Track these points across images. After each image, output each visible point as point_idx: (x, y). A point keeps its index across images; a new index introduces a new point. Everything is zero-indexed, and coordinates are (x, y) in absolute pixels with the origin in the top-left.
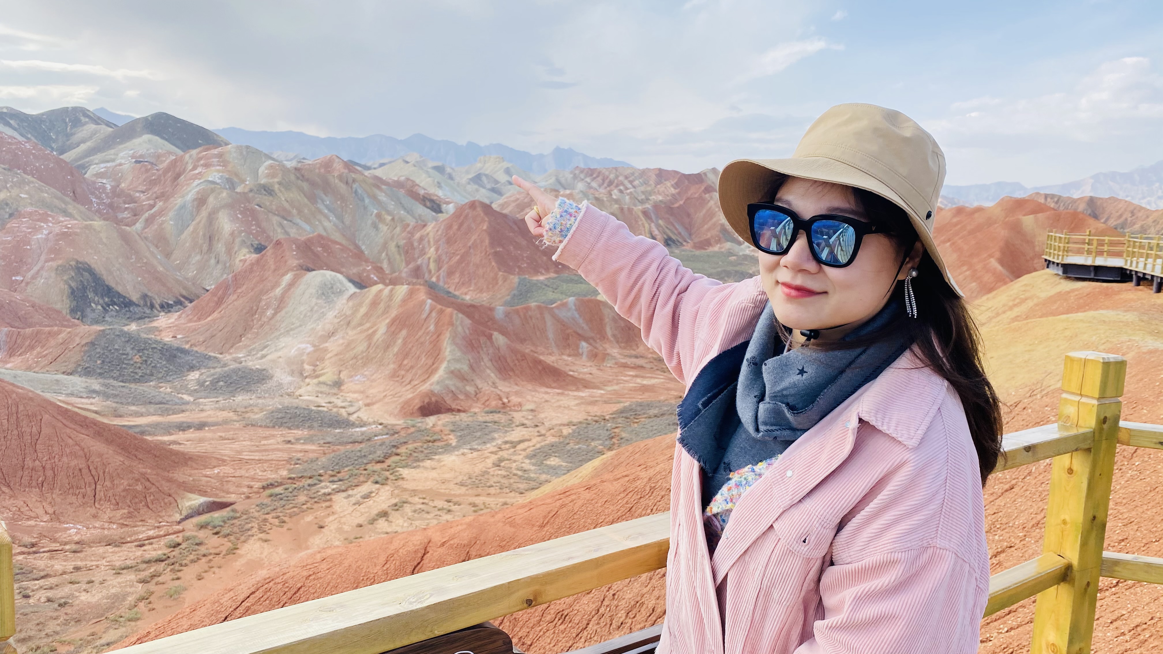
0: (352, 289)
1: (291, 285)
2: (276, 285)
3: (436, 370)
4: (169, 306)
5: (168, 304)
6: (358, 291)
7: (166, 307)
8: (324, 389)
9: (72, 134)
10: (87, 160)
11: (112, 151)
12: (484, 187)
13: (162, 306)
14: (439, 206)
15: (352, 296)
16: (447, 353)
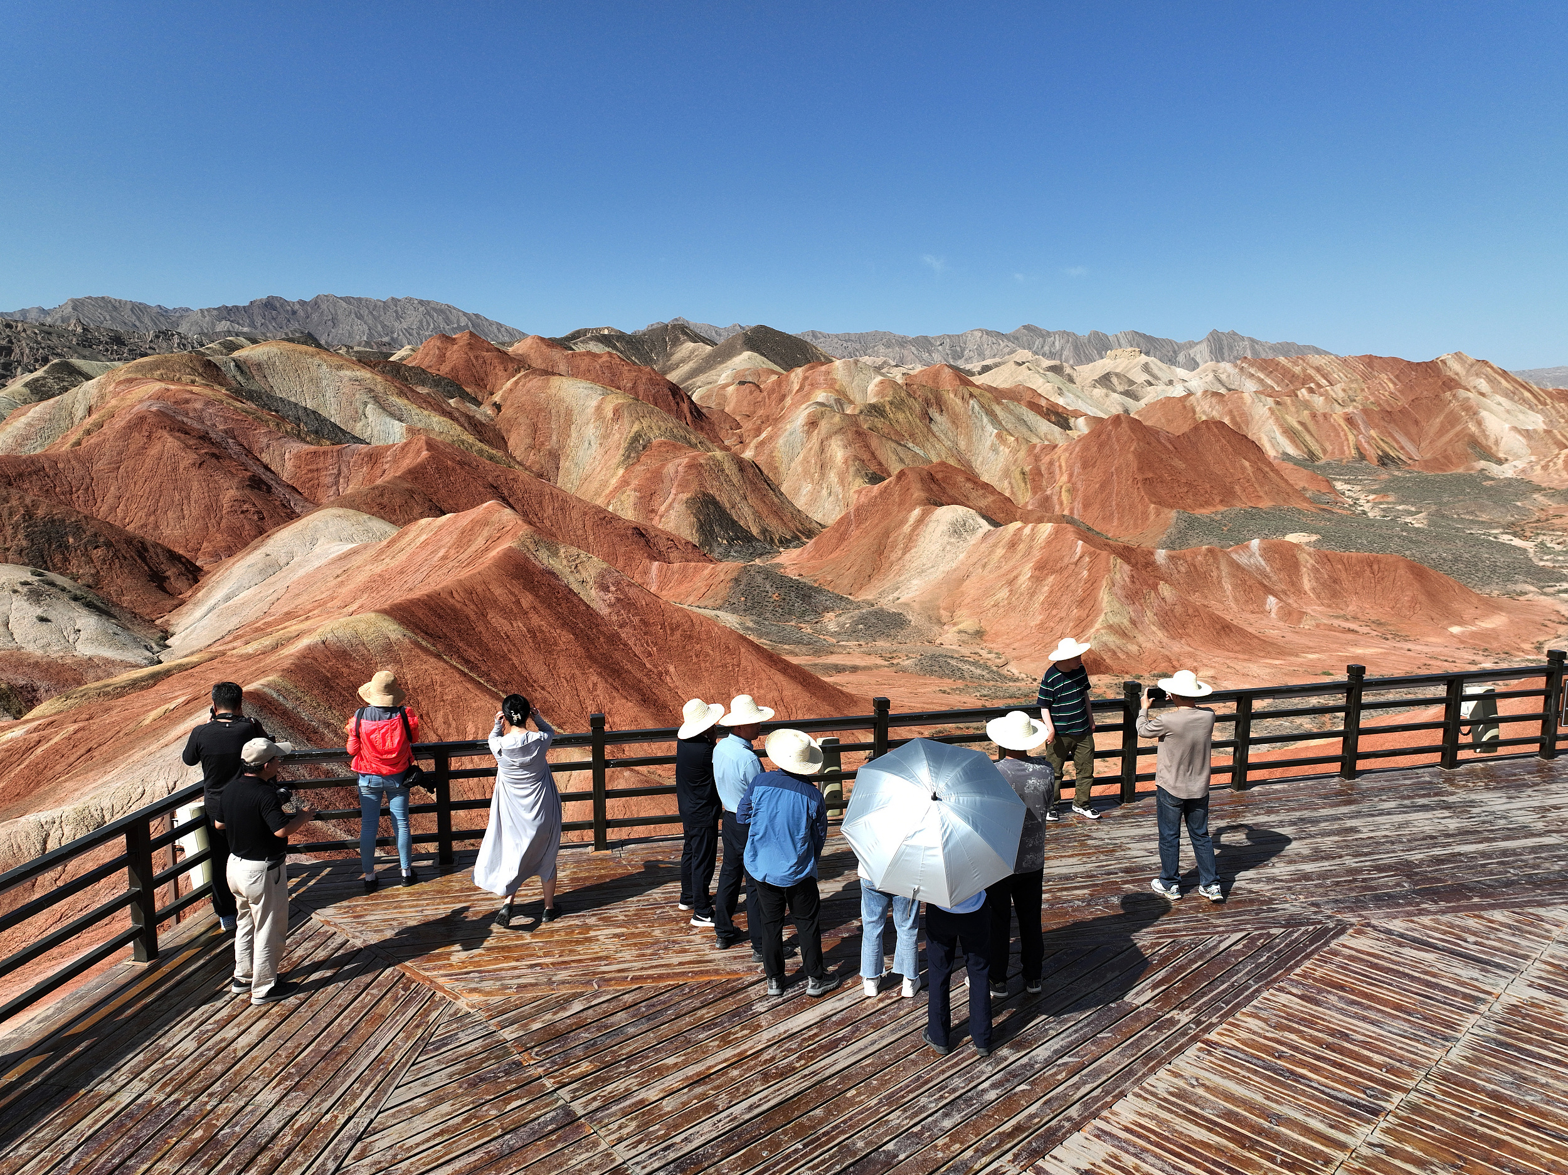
0: (985, 526)
1: (920, 521)
2: (903, 522)
3: (1092, 623)
4: (788, 541)
5: (787, 540)
6: (992, 528)
7: (785, 543)
8: (965, 637)
9: (672, 354)
10: (690, 382)
11: (713, 372)
12: (1115, 391)
13: (781, 542)
14: (1066, 420)
15: (986, 535)
16: (1104, 604)
